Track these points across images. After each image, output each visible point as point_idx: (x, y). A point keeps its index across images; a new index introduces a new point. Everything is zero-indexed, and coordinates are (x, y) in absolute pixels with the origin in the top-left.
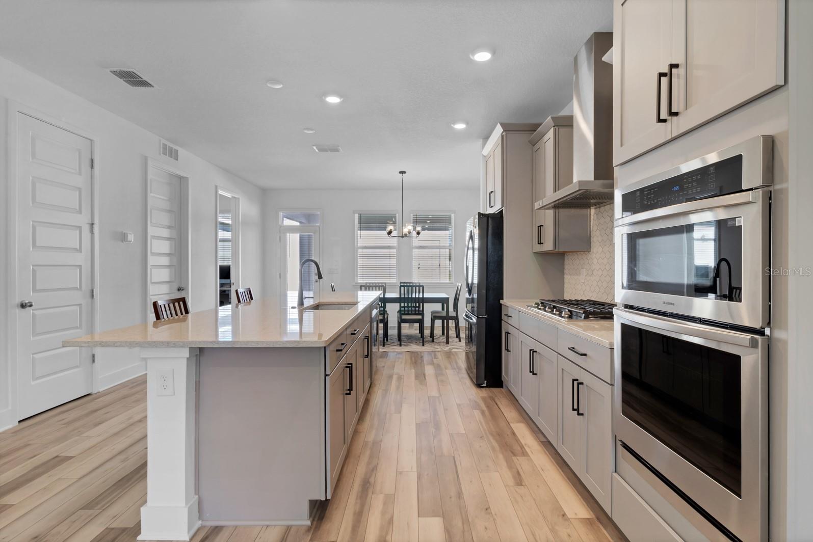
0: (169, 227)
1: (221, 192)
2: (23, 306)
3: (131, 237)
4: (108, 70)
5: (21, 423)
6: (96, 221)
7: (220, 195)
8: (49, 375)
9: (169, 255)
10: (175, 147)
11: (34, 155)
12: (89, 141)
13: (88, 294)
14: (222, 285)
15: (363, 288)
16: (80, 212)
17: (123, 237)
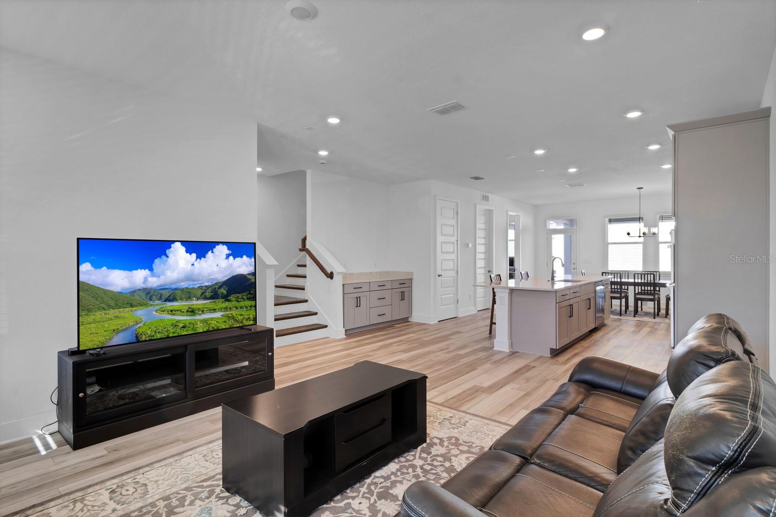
0: (484, 238)
1: (509, 213)
2: (439, 276)
3: (470, 245)
4: (469, 178)
5: (440, 322)
6: (459, 239)
7: (509, 215)
8: (448, 305)
9: (483, 253)
10: (487, 195)
11: (441, 215)
12: (456, 204)
13: (456, 272)
14: (510, 270)
15: (604, 274)
16: (454, 236)
17: (467, 245)
